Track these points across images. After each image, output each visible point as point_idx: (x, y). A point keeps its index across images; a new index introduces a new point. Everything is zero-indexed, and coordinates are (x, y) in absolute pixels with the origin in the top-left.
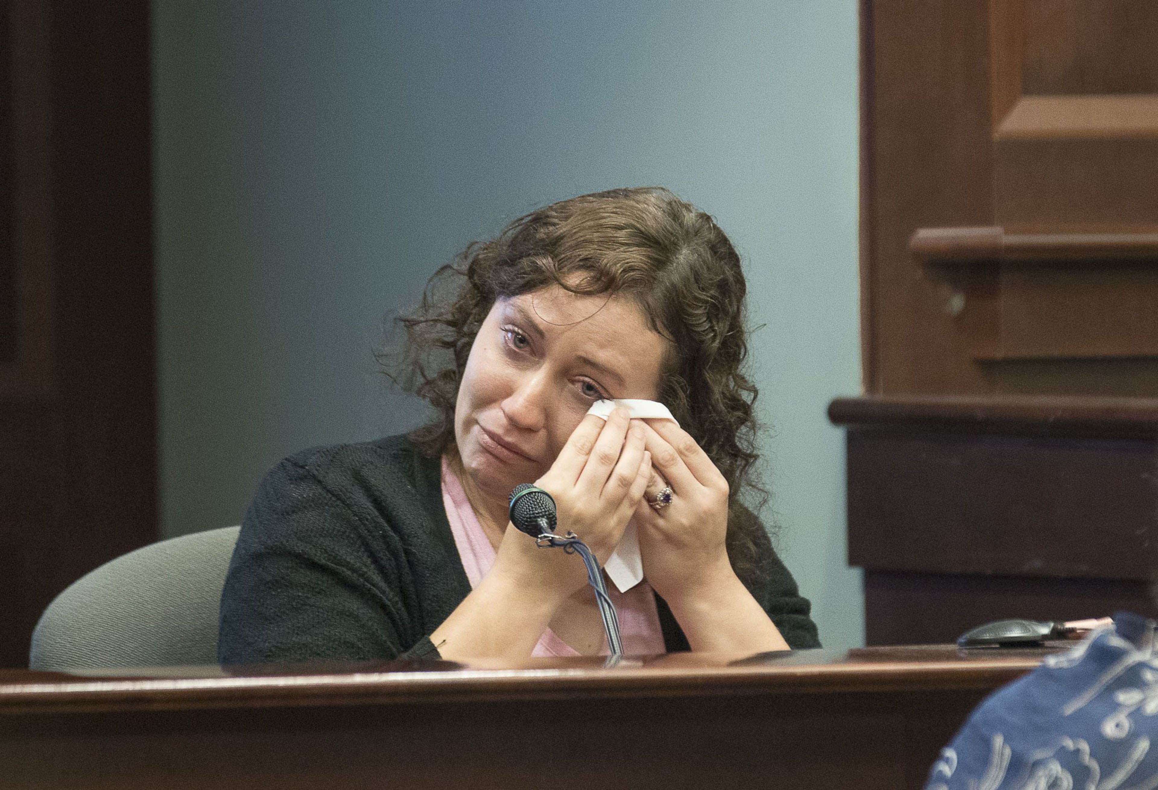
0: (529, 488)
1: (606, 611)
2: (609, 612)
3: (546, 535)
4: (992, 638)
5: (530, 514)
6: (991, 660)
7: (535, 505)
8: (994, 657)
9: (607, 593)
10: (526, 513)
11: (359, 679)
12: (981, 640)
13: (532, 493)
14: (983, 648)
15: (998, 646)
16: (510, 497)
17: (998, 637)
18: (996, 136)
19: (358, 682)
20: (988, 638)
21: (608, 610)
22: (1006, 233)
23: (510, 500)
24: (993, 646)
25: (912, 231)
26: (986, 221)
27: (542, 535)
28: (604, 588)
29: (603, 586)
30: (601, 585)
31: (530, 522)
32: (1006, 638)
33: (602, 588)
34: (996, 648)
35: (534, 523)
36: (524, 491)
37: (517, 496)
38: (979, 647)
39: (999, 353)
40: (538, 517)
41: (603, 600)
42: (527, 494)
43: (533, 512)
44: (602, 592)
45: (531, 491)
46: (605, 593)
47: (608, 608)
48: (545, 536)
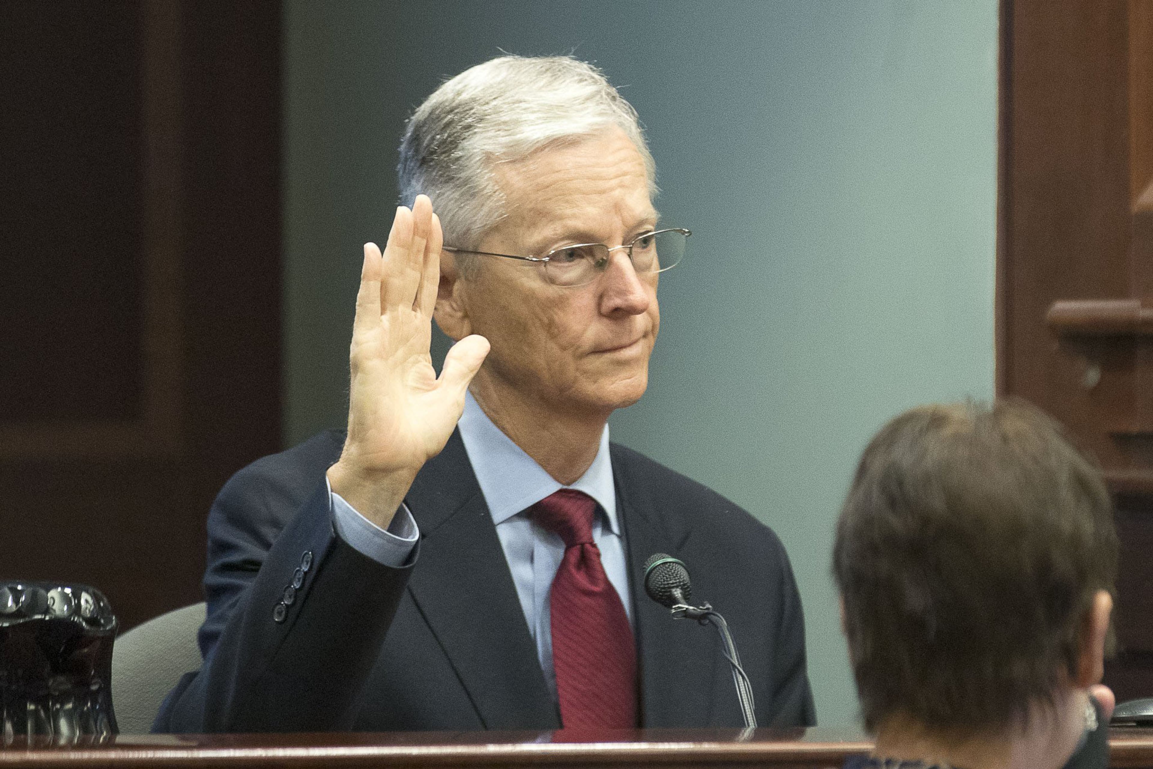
0: (664, 558)
1: (740, 683)
2: (743, 685)
3: (680, 605)
4: (1129, 716)
5: (665, 584)
6: (1127, 739)
7: (669, 575)
8: (1132, 735)
9: (741, 665)
10: (660, 583)
11: (492, 749)
12: (1118, 718)
13: (667, 563)
14: (1118, 726)
15: (1134, 724)
16: (645, 566)
17: (1136, 715)
18: (1135, 209)
19: (492, 751)
20: (1124, 716)
21: (742, 682)
22: (1144, 306)
23: (645, 570)
24: (1130, 724)
25: (1049, 302)
26: (1122, 294)
27: (677, 606)
28: (738, 661)
29: (737, 658)
30: (735, 657)
31: (664, 592)
32: (1145, 716)
33: (736, 660)
34: (1131, 726)
35: (668, 594)
36: (658, 562)
37: (652, 565)
38: (1116, 725)
39: (1135, 427)
40: (673, 587)
41: (737, 672)
42: (662, 564)
43: (668, 582)
44: (737, 664)
45: (666, 561)
46: (739, 664)
47: (742, 680)
48: (678, 607)
